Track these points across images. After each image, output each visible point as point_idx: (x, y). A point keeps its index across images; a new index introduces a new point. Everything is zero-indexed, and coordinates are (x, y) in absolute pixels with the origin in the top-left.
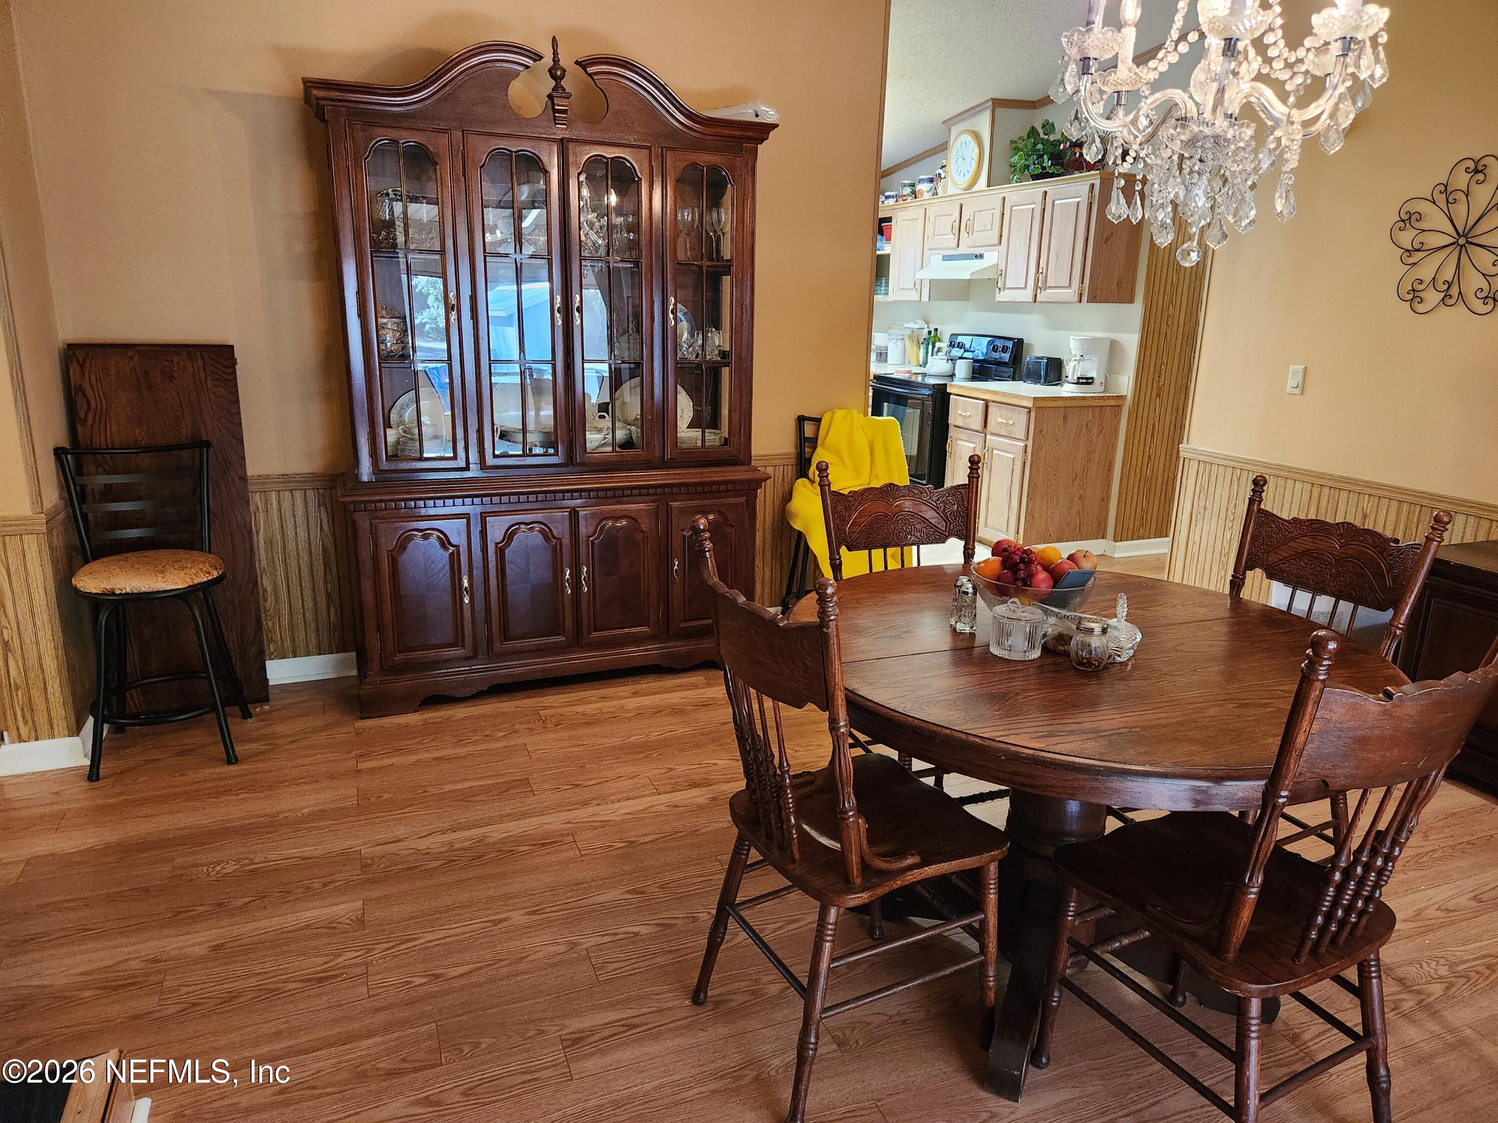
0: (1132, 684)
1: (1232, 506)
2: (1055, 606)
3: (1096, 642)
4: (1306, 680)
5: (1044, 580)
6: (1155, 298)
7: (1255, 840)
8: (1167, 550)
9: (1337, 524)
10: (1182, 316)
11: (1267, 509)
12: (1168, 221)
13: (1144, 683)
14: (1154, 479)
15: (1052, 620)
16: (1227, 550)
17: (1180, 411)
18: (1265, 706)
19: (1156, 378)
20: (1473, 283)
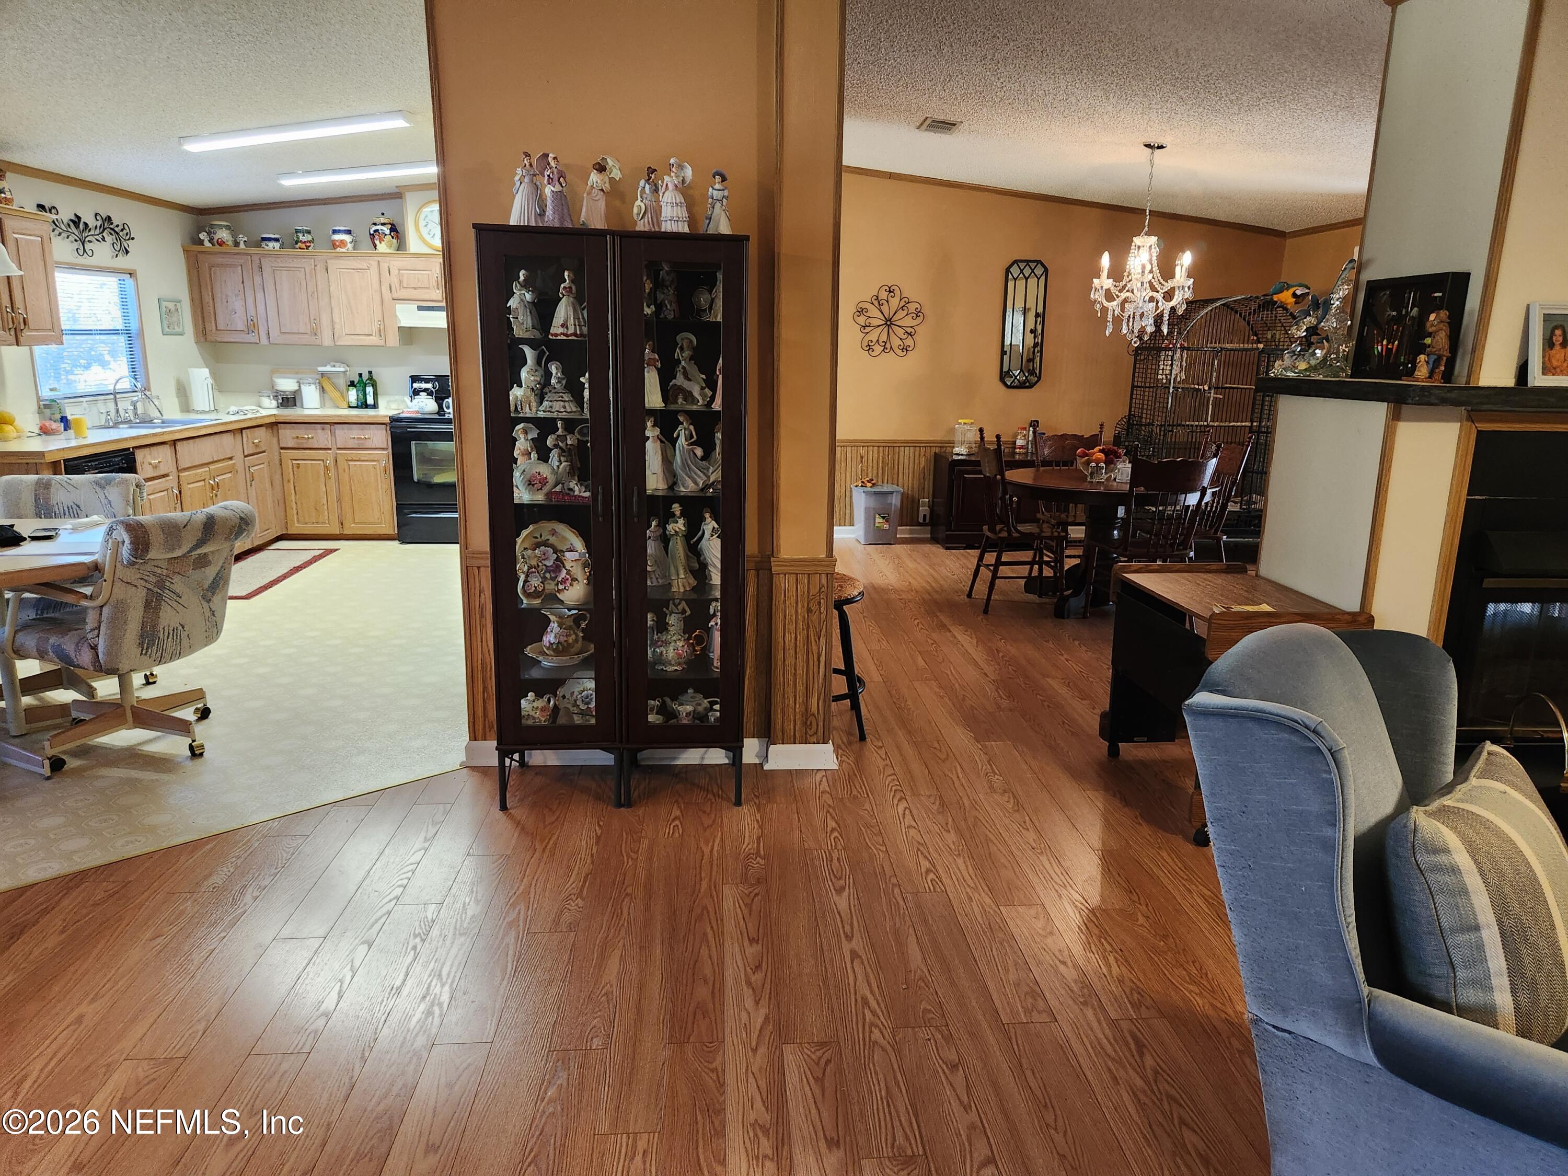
20: (896, 342)
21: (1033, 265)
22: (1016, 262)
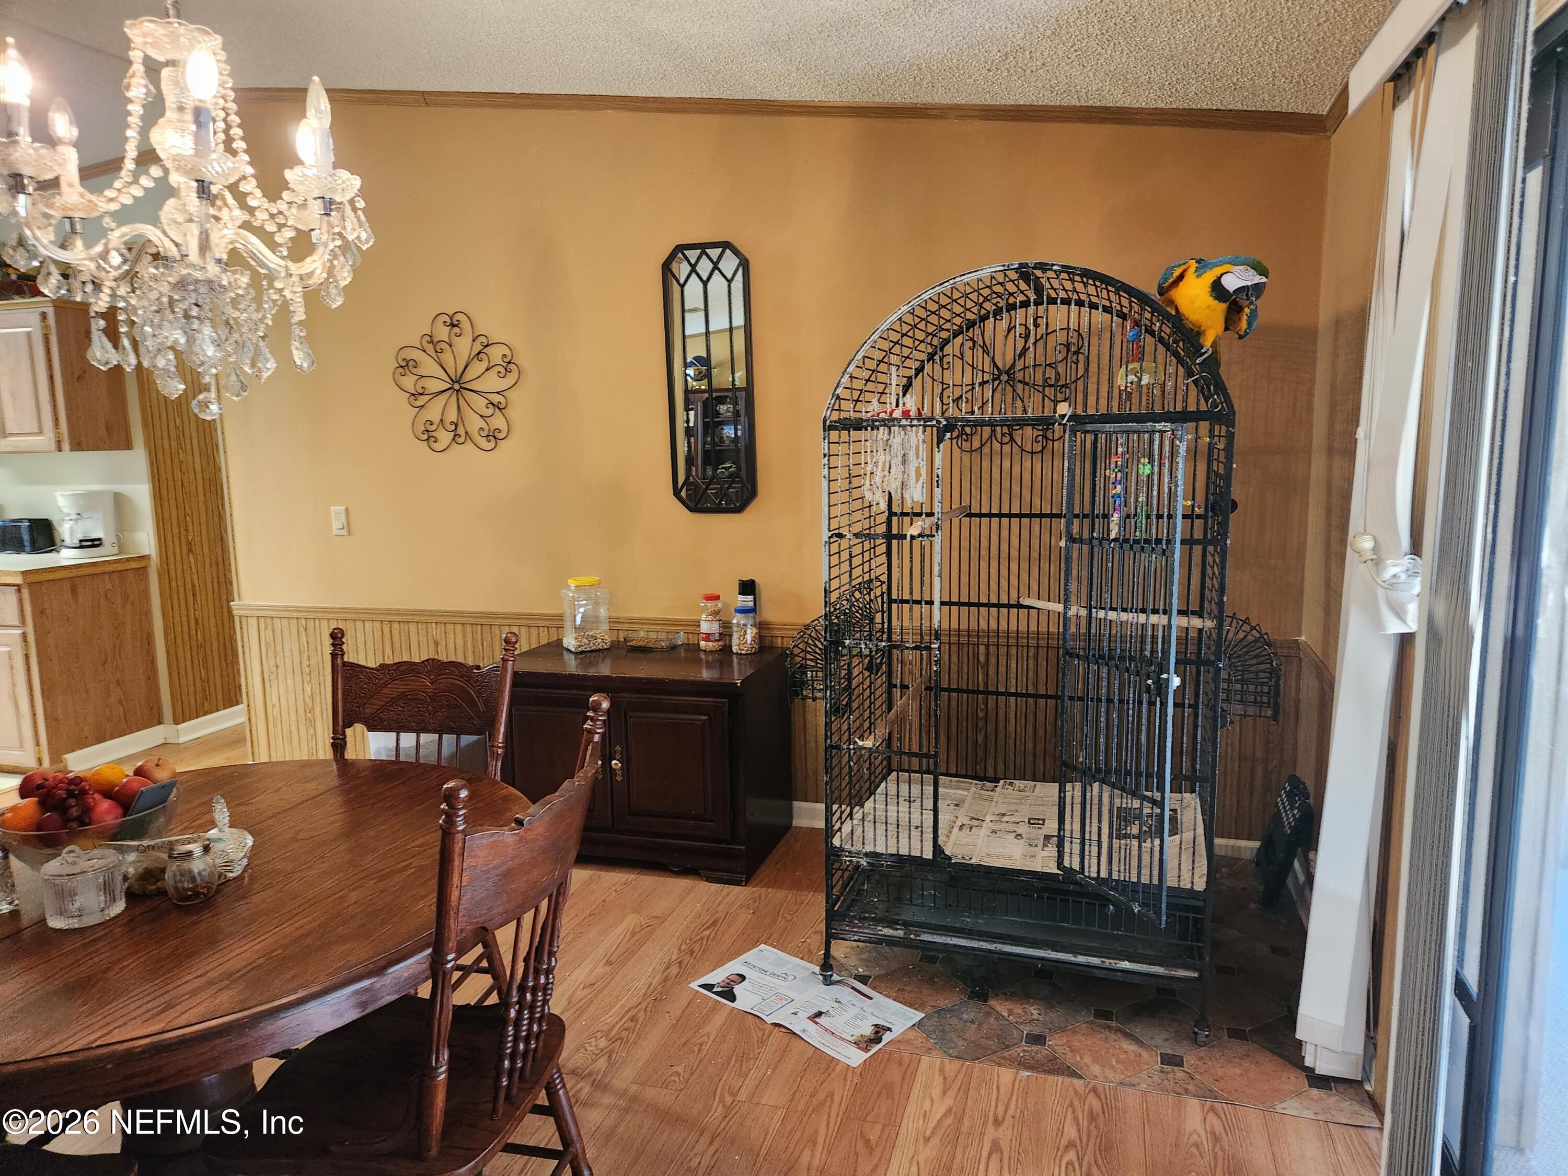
0: (256, 899)
1: (305, 658)
2: (132, 839)
3: (198, 866)
4: (447, 834)
5: (108, 812)
6: (159, 443)
7: (433, 1017)
8: (243, 719)
9: (423, 662)
10: (197, 460)
11: (351, 660)
12: (173, 369)
13: (270, 892)
14: (208, 645)
15: (132, 857)
16: (310, 705)
17: (221, 564)
18: (405, 868)
19: (183, 532)
20: (474, 423)
21: (714, 253)
22: (680, 249)
